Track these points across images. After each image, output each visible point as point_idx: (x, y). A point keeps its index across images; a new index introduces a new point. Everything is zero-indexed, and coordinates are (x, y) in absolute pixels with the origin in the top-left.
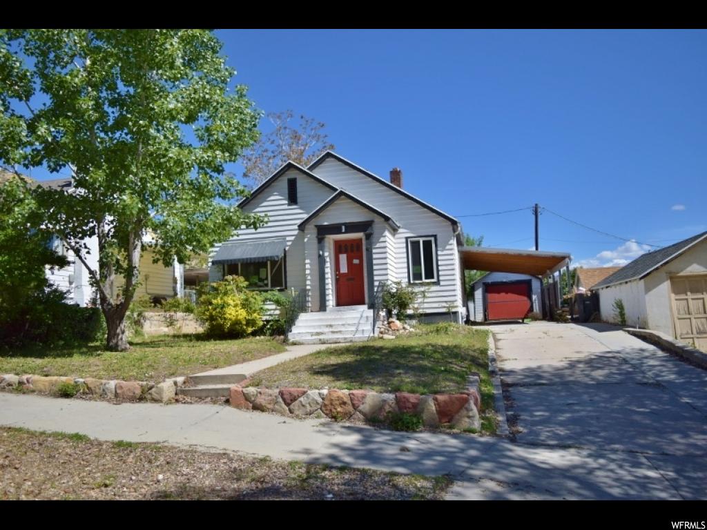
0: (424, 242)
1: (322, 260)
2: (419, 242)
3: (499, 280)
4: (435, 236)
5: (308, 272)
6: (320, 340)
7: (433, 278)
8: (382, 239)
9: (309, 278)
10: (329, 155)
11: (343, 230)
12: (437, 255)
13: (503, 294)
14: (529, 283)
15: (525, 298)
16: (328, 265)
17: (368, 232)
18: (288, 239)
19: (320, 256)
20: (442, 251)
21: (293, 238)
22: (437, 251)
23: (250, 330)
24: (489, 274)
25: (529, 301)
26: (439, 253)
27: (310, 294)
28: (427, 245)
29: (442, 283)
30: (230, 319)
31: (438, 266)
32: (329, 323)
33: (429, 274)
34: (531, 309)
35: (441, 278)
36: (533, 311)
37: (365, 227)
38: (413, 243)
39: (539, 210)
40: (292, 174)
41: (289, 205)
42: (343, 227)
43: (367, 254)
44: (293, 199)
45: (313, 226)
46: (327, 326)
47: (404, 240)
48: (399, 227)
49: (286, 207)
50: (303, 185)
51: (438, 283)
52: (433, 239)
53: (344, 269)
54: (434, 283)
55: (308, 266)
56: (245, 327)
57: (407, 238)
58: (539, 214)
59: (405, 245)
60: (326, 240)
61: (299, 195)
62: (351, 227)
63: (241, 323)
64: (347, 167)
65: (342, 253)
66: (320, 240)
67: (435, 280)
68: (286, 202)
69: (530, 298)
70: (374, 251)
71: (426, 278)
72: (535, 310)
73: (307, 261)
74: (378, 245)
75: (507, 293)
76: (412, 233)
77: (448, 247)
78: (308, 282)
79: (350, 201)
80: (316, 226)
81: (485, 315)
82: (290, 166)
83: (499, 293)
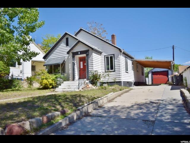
0: (110, 57)
1: (74, 64)
2: (108, 57)
3: (157, 71)
4: (114, 55)
5: (70, 68)
6: (63, 91)
7: (113, 69)
8: (92, 56)
9: (70, 70)
10: (81, 30)
11: (79, 54)
12: (114, 61)
13: (158, 75)
14: (168, 71)
15: (166, 77)
16: (76, 65)
17: (87, 54)
18: (66, 57)
19: (73, 62)
20: (116, 60)
21: (67, 57)
22: (114, 60)
23: (51, 87)
24: (153, 69)
25: (167, 78)
26: (115, 60)
27: (70, 75)
28: (111, 58)
29: (116, 71)
30: (44, 83)
31: (115, 65)
32: (69, 85)
33: (112, 68)
34: (168, 80)
35: (116, 69)
36: (169, 81)
37: (86, 52)
38: (106, 57)
39: (174, 47)
40: (67, 36)
41: (66, 46)
42: (79, 53)
43: (87, 61)
44: (67, 44)
45: (71, 53)
46: (68, 86)
47: (104, 57)
48: (102, 52)
49: (65, 47)
50: (70, 40)
51: (114, 71)
52: (113, 56)
53: (82, 67)
54: (113, 71)
55: (70, 66)
56: (49, 86)
57: (105, 56)
58: (174, 48)
59: (104, 58)
60: (75, 57)
61: (69, 43)
62: (82, 52)
63: (47, 84)
64: (87, 33)
65: (81, 61)
66: (73, 57)
67: (113, 70)
68: (65, 45)
69: (168, 77)
70: (89, 60)
71: (111, 69)
72: (170, 81)
73: (70, 64)
74: (90, 58)
75: (160, 75)
76: (106, 54)
77: (118, 58)
78: (70, 71)
79: (82, 44)
80: (72, 53)
81: (152, 82)
82: (66, 34)
83: (157, 75)
